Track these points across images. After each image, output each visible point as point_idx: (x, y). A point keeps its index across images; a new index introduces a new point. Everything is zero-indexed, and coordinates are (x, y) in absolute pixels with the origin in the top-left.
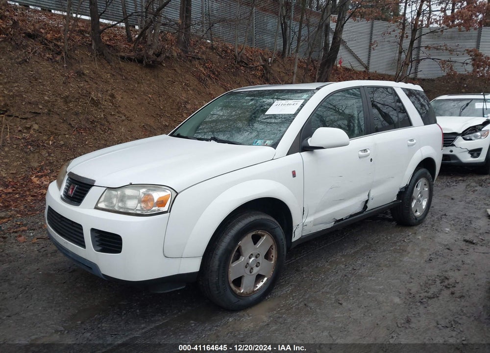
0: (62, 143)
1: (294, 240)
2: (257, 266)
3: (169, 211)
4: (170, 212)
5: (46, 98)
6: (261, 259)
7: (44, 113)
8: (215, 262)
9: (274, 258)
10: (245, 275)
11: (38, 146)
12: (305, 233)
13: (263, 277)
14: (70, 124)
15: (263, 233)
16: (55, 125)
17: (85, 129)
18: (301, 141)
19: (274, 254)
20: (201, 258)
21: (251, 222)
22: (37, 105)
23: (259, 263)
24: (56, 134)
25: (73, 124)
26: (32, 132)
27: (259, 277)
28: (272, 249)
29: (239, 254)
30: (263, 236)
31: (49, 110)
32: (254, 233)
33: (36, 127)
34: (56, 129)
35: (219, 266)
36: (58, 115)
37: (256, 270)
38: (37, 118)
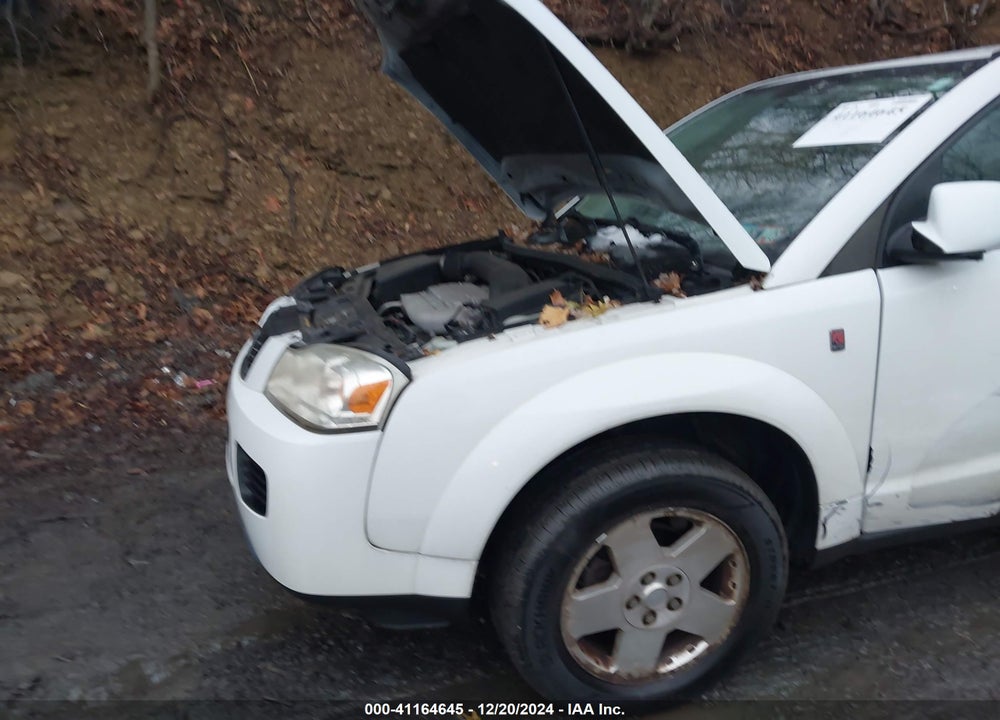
0: (428, 227)
1: (823, 543)
2: (670, 607)
3: (381, 427)
4: (382, 430)
5: (412, 135)
6: (688, 590)
7: (403, 167)
8: (516, 585)
9: (737, 593)
10: (624, 627)
11: (383, 233)
12: (873, 527)
13: (695, 639)
14: (449, 189)
15: (696, 517)
16: (421, 191)
17: (475, 200)
18: (886, 228)
19: (739, 578)
20: (474, 564)
21: (645, 482)
22: (394, 150)
23: (679, 601)
24: (421, 210)
25: (455, 188)
26: (379, 204)
27: (677, 639)
28: (734, 565)
29: (604, 567)
30: (700, 524)
31: (415, 161)
32: (660, 514)
33: (386, 194)
34: (421, 199)
35: (527, 594)
36: (430, 168)
37: (665, 619)
38: (393, 176)
